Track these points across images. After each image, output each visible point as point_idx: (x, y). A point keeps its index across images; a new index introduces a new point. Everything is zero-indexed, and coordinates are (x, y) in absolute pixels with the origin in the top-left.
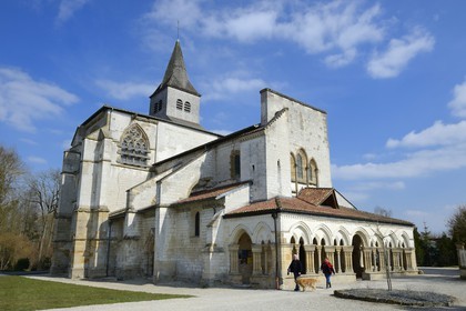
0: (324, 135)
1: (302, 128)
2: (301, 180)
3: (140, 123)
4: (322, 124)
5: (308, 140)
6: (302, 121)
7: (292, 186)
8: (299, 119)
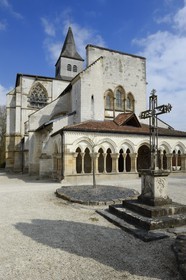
2: (119, 109)
3: (41, 82)
4: (141, 67)
5: (126, 80)
6: (121, 66)
7: (110, 113)
8: (118, 65)
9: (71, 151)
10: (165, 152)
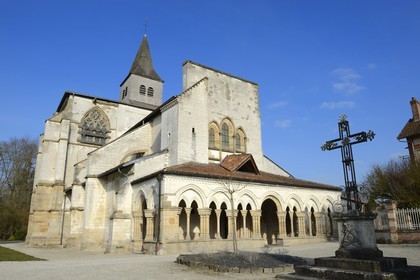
0: (254, 105)
1: (229, 99)
2: (226, 148)
3: (101, 106)
4: (253, 95)
5: (236, 110)
6: (228, 92)
7: (216, 154)
8: (225, 90)
9: (173, 204)
10: (295, 209)
